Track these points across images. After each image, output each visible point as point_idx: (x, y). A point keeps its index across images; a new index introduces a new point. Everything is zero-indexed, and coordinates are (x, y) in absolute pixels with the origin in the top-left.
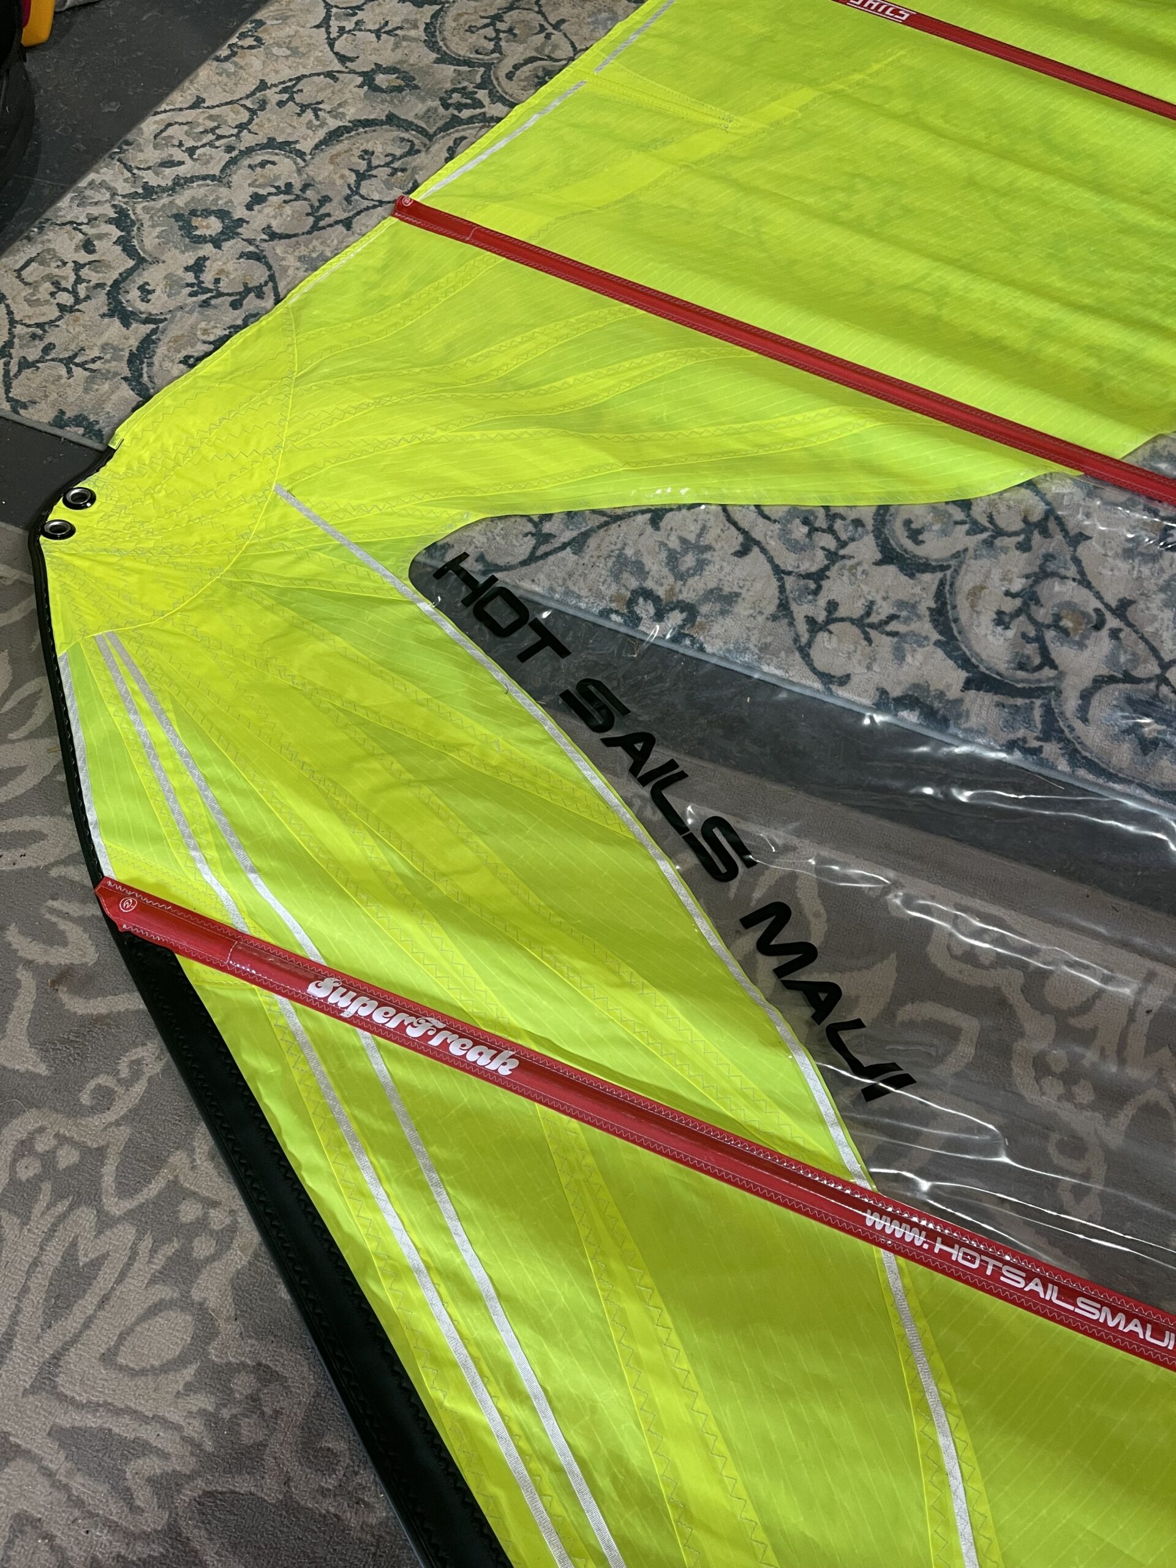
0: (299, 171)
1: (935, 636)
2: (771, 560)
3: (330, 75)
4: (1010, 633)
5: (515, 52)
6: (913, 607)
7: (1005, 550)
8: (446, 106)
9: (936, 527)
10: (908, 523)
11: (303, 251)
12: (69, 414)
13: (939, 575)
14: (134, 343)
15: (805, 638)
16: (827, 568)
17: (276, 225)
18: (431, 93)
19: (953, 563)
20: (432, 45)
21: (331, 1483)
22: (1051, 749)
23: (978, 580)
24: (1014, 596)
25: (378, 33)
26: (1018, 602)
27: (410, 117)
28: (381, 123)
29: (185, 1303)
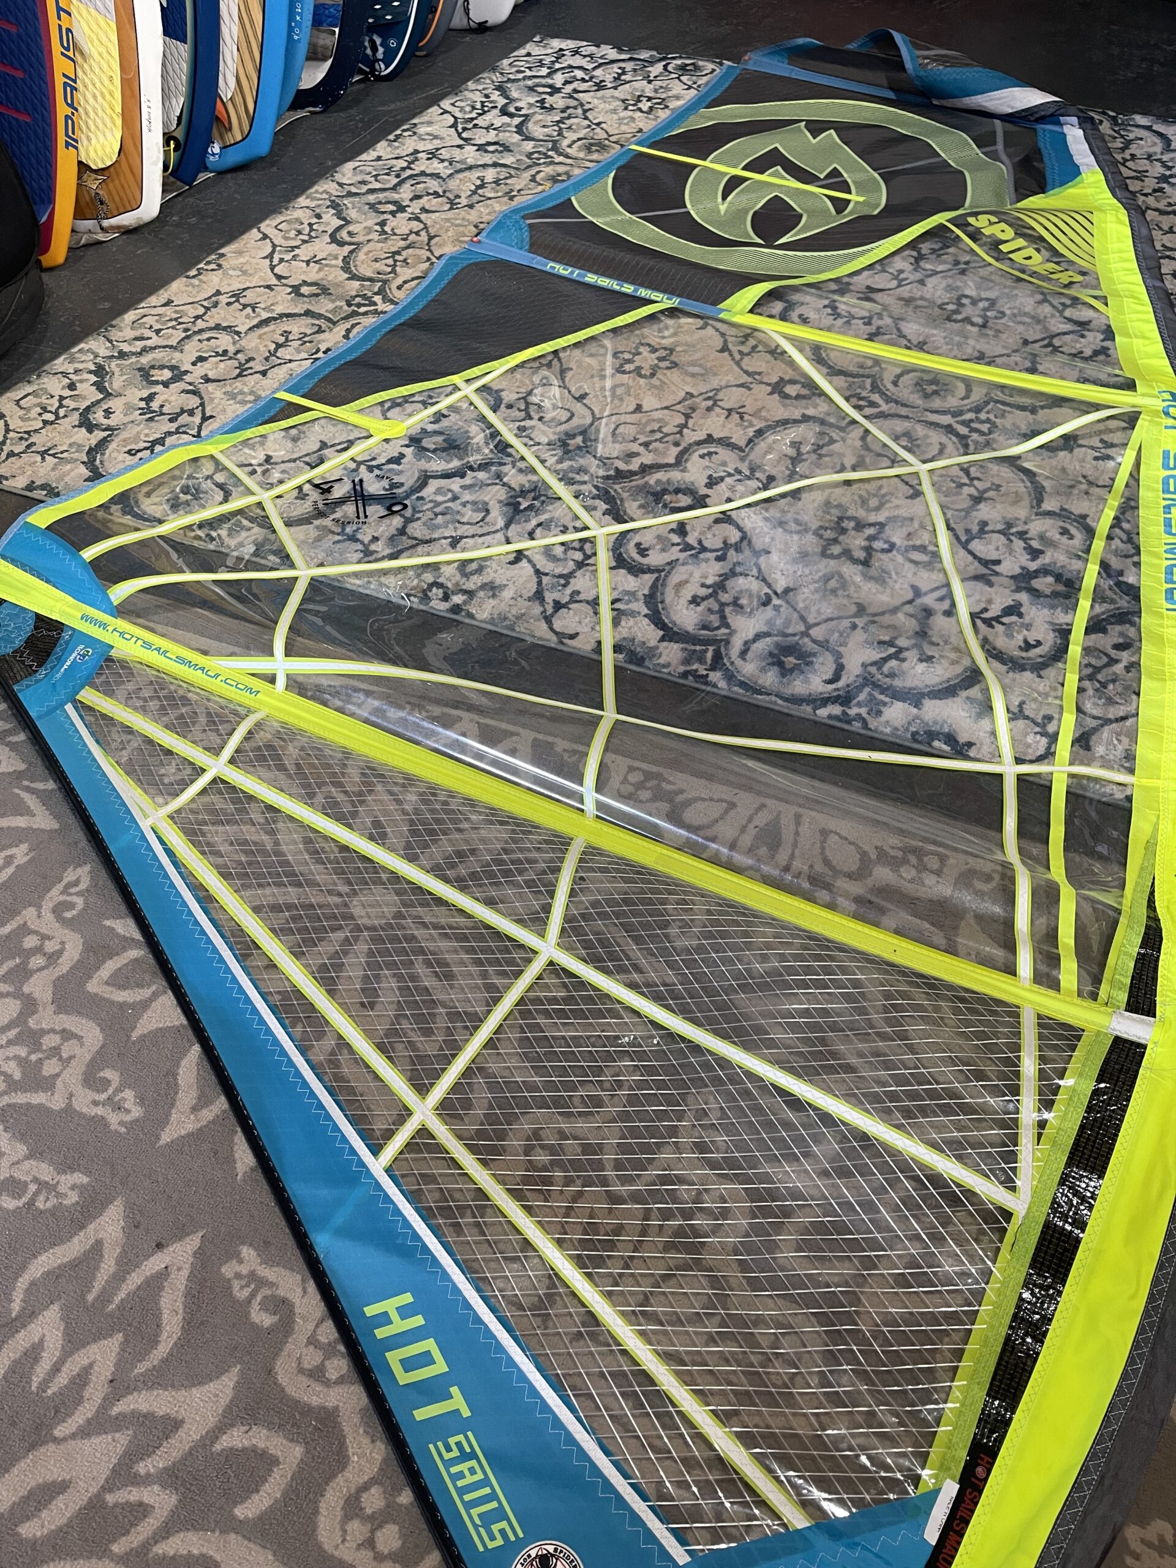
0: (234, 343)
1: (646, 611)
2: (534, 566)
3: (269, 287)
4: (699, 609)
5: (405, 273)
6: (633, 594)
7: (707, 560)
8: (349, 305)
9: (658, 547)
10: (638, 545)
11: (228, 389)
12: (38, 483)
13: (656, 575)
14: (94, 442)
15: (550, 611)
16: (574, 571)
17: (211, 375)
18: (339, 298)
19: (667, 568)
20: (346, 268)
21: (103, 1097)
22: (715, 676)
23: (684, 577)
24: (708, 587)
25: (308, 262)
26: (710, 590)
27: (322, 311)
28: (300, 315)
29: (17, 995)
